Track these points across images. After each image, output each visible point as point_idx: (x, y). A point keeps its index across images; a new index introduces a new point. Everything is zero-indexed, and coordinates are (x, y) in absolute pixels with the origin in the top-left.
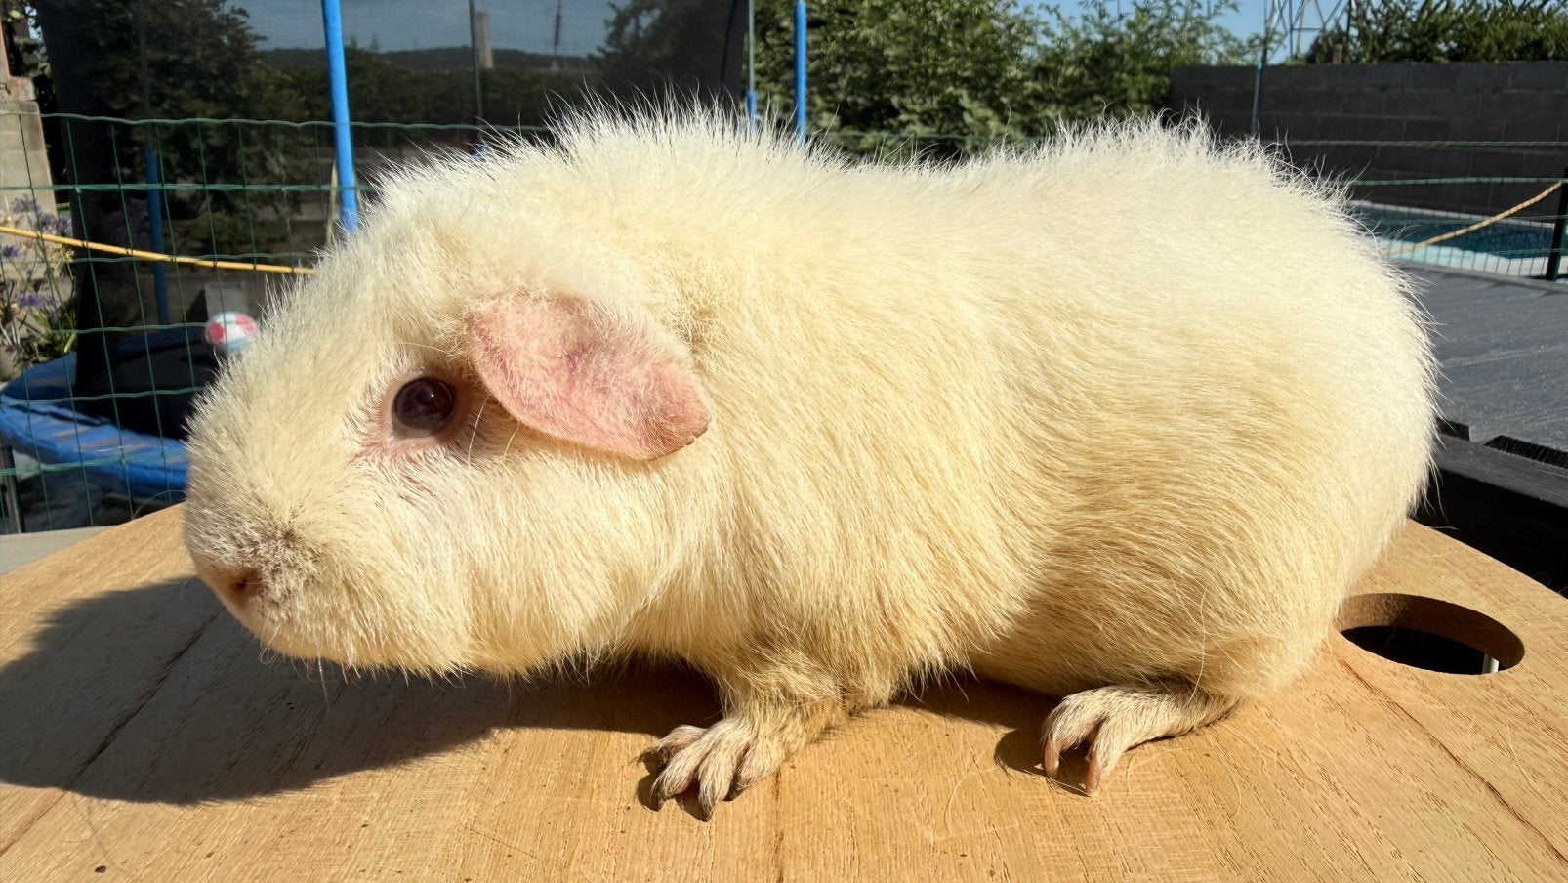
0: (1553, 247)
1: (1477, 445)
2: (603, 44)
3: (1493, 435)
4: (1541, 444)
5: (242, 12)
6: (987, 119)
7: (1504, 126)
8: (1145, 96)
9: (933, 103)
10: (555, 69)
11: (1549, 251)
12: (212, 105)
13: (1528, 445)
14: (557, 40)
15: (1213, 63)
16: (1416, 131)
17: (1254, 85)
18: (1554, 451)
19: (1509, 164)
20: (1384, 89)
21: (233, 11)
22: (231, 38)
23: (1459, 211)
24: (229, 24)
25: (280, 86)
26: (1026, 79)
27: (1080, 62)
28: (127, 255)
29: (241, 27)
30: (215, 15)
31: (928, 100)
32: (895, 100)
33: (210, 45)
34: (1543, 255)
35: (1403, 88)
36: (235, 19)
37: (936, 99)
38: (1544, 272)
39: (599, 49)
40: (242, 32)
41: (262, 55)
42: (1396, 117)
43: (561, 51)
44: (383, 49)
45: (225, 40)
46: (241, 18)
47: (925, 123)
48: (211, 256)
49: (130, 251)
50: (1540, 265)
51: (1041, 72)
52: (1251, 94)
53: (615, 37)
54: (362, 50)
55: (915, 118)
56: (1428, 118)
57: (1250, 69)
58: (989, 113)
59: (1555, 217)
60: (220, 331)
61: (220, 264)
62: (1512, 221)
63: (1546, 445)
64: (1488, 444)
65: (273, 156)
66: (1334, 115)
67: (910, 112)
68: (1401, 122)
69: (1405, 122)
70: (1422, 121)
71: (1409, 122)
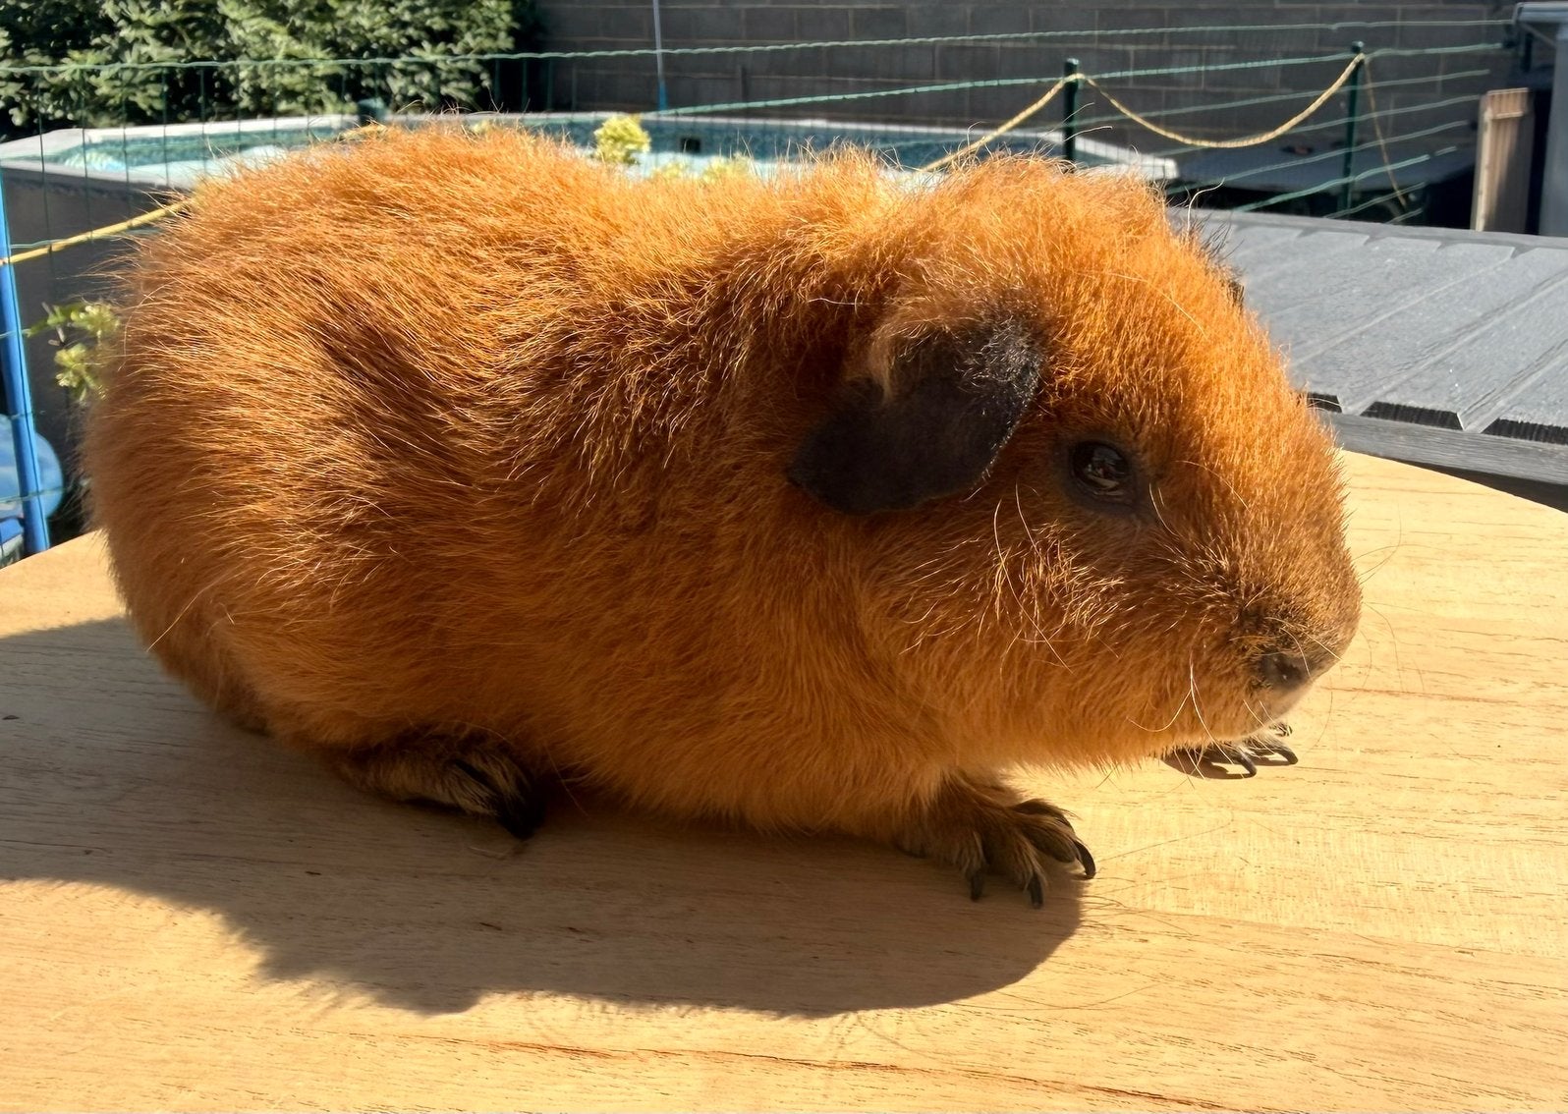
6: (269, 32)
19: (983, 63)
47: (167, 42)
55: (147, 34)
58: (271, 24)
67: (137, 24)
68: (845, 11)
69: (851, 15)
70: (872, 11)
71: (855, 10)
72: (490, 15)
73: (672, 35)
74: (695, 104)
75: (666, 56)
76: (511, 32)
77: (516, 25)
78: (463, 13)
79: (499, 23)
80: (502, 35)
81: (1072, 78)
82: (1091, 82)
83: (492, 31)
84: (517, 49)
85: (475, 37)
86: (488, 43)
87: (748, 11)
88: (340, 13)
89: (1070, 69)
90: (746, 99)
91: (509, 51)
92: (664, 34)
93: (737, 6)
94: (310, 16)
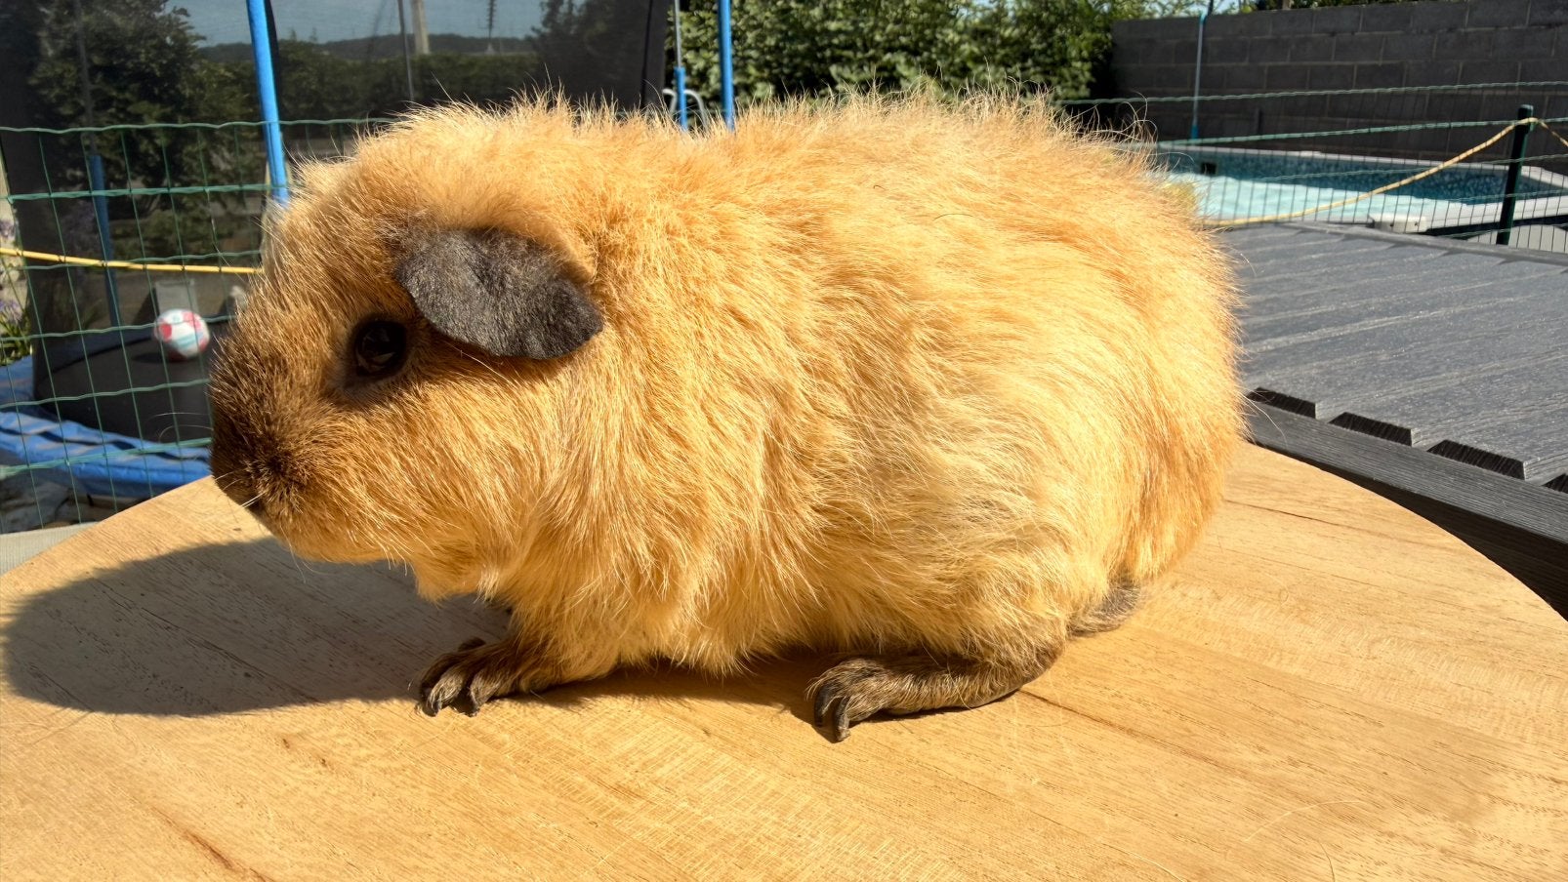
0: (1507, 193)
1: (1321, 422)
2: (539, 26)
3: (1340, 411)
4: (1384, 421)
5: (184, 12)
6: (924, 84)
7: (1461, 66)
8: (1085, 54)
9: (870, 72)
10: (490, 51)
11: (1503, 195)
12: (158, 106)
13: (1371, 421)
14: (491, 26)
15: (1157, 16)
16: (1369, 77)
17: (1197, 36)
18: (1396, 428)
19: (1468, 108)
20: (1333, 34)
21: (174, 11)
22: (173, 38)
23: (1416, 157)
24: (171, 24)
25: (223, 82)
26: (961, 42)
27: (1019, 21)
28: (60, 262)
29: (181, 27)
30: (158, 15)
31: (866, 69)
32: (834, 70)
33: (154, 47)
34: (1498, 200)
35: (1353, 33)
36: (177, 20)
37: (874, 67)
38: (1498, 218)
39: (533, 29)
40: (182, 31)
41: (204, 53)
42: (1347, 63)
43: (495, 34)
44: (322, 40)
45: (168, 40)
46: (183, 18)
48: (140, 259)
49: (62, 258)
50: (1492, 211)
51: (978, 34)
52: (1195, 45)
53: (549, 20)
54: (301, 42)
56: (1380, 63)
57: (1193, 20)
58: (926, 79)
59: (1510, 161)
60: (168, 328)
61: (150, 267)
62: (1466, 165)
63: (1390, 421)
64: (1333, 422)
65: (217, 153)
66: (1281, 63)
67: (848, 81)
68: (1351, 68)
69: (1356, 69)
70: (1375, 66)
71: (1360, 67)
72: (1076, 72)
73: (1206, 88)
74: (1218, 136)
75: (1201, 102)
76: (1089, 85)
77: (1094, 80)
78: (1058, 71)
79: (1081, 78)
80: (1083, 87)
81: (1524, 121)
82: (1543, 124)
83: (1076, 84)
84: (1092, 97)
85: (1063, 88)
86: (1072, 93)
87: (1270, 68)
88: (975, 72)
89: (1524, 114)
90: (1260, 133)
91: (1085, 98)
92: (1202, 86)
93: (1261, 64)
94: (954, 74)
